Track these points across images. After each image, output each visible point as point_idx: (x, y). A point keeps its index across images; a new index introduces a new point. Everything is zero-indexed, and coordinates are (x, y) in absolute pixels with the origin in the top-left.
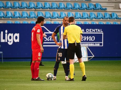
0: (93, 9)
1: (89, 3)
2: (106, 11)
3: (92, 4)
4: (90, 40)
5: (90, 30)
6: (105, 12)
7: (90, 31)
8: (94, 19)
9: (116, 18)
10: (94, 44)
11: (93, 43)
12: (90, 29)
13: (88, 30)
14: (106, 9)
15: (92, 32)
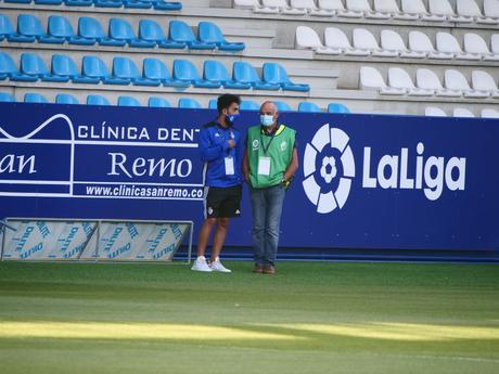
0: (189, 43)
1: (173, 19)
2: (241, 56)
3: (185, 25)
4: (172, 174)
5: (173, 134)
6: (238, 60)
7: (173, 139)
8: (191, 89)
9: (282, 85)
10: (190, 192)
11: (182, 188)
12: (173, 130)
13: (163, 134)
14: (240, 47)
15: (181, 142)
